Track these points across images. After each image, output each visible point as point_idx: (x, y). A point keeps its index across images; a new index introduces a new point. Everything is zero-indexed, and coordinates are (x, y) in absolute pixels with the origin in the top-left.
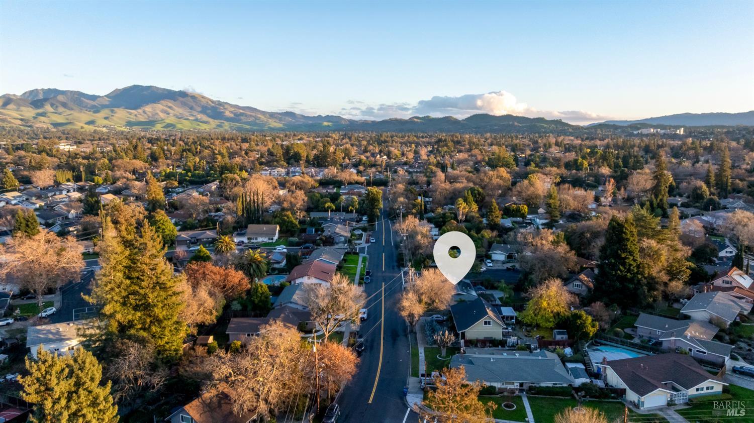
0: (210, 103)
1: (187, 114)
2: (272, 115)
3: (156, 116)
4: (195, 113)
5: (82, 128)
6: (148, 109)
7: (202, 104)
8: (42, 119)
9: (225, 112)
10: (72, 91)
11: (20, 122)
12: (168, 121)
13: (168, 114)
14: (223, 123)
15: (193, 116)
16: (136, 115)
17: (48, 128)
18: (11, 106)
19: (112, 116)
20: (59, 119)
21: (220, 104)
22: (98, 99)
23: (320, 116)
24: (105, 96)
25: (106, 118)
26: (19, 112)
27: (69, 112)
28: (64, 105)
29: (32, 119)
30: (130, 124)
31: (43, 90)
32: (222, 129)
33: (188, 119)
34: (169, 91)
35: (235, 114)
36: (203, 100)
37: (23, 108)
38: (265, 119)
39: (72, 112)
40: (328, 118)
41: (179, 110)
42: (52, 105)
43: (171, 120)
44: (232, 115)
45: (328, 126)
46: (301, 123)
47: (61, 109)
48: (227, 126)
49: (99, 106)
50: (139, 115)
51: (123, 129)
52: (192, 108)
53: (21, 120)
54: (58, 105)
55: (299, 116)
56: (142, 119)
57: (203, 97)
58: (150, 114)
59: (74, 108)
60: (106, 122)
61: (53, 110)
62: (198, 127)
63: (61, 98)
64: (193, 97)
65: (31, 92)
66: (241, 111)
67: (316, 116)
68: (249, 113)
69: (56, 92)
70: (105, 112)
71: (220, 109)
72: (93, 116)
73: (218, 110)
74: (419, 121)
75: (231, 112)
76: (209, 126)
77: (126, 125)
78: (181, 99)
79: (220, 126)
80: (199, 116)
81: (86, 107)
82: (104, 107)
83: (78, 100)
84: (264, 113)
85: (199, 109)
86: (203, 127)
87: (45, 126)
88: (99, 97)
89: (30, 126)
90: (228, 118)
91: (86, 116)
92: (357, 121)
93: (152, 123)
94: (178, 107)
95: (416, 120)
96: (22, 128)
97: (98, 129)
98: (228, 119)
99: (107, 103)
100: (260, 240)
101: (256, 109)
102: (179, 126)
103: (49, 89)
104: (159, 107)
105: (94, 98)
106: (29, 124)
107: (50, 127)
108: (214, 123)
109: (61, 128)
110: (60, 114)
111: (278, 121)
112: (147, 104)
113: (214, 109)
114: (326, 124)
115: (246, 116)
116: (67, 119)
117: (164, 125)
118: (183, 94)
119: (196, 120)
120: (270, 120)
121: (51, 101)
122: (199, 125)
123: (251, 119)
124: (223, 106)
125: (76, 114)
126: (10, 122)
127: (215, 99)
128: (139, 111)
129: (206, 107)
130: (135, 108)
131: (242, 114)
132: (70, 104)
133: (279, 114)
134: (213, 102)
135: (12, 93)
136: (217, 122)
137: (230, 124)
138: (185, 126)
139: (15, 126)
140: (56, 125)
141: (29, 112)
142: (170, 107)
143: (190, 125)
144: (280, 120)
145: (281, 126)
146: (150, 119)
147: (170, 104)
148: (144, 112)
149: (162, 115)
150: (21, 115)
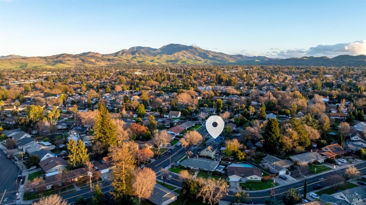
0: (203, 51)
1: (192, 57)
2: (231, 56)
3: (179, 58)
4: (196, 56)
5: (148, 63)
6: (176, 54)
7: (199, 52)
8: (134, 59)
9: (209, 55)
10: (146, 47)
11: (126, 61)
12: (183, 60)
13: (184, 56)
14: (207, 60)
15: (195, 57)
16: (170, 57)
17: (136, 64)
18: (124, 54)
19: (161, 58)
20: (140, 59)
21: (207, 51)
22: (156, 50)
23: (255, 57)
24: (159, 49)
25: (158, 59)
26: (126, 57)
27: (144, 56)
28: (143, 53)
29: (130, 60)
30: (168, 61)
31: (136, 47)
32: (206, 64)
33: (192, 59)
34: (186, 46)
35: (214, 56)
36: (200, 50)
37: (128, 55)
38: (227, 58)
39: (145, 56)
40: (259, 58)
41: (189, 55)
42: (138, 53)
43: (185, 59)
44: (212, 57)
45: (258, 62)
46: (245, 60)
47: (142, 55)
48: (209, 61)
49: (156, 53)
50: (172, 57)
51: (165, 64)
52: (194, 54)
53: (127, 60)
54: (141, 53)
55: (245, 57)
56: (173, 59)
57: (200, 49)
58: (176, 57)
59: (146, 54)
60: (158, 61)
61: (139, 56)
62: (196, 63)
63: (142, 50)
64: (196, 49)
65: (132, 48)
66: (217, 55)
67: (253, 56)
68: (220, 56)
69: (141, 48)
70: (158, 56)
71: (207, 54)
72: (153, 58)
73: (206, 55)
75: (212, 55)
76: (201, 62)
77: (166, 62)
78: (190, 50)
79: (206, 62)
80: (197, 57)
81: (151, 54)
82: (159, 53)
83: (149, 51)
84: (227, 55)
85: (198, 54)
86: (199, 63)
87: (135, 63)
88: (157, 49)
89: (130, 63)
90: (210, 58)
91: (150, 58)
92: (273, 59)
93: (176, 61)
94: (189, 53)
95: (305, 58)
96: (127, 63)
97: (154, 63)
98: (210, 59)
99: (160, 52)
100: (173, 117)
101: (224, 54)
102: (188, 62)
103: (138, 47)
104: (180, 53)
105: (155, 50)
106: (129, 62)
107: (137, 63)
108: (203, 60)
109: (140, 63)
110: (141, 57)
111: (233, 59)
112: (176, 52)
113: (204, 54)
114: (257, 60)
115: (218, 57)
116: (143, 59)
117: (181, 62)
118: (191, 47)
119: (196, 59)
120: (230, 59)
121: (138, 52)
122: (196, 62)
123: (221, 59)
124: (209, 53)
125: (147, 57)
126: (123, 61)
127: (205, 49)
128: (172, 55)
129: (201, 53)
130: (170, 54)
131: (217, 56)
132: (145, 53)
133: (235, 56)
134: (204, 50)
135: (125, 49)
136: (205, 60)
137: (210, 61)
138: (191, 62)
139: (124, 63)
140: (139, 62)
141: (130, 57)
142: (185, 54)
143: (193, 62)
144: (235, 59)
145: (235, 61)
146: (177, 59)
147: (185, 52)
148: (174, 56)
149: (181, 57)
150: (127, 58)
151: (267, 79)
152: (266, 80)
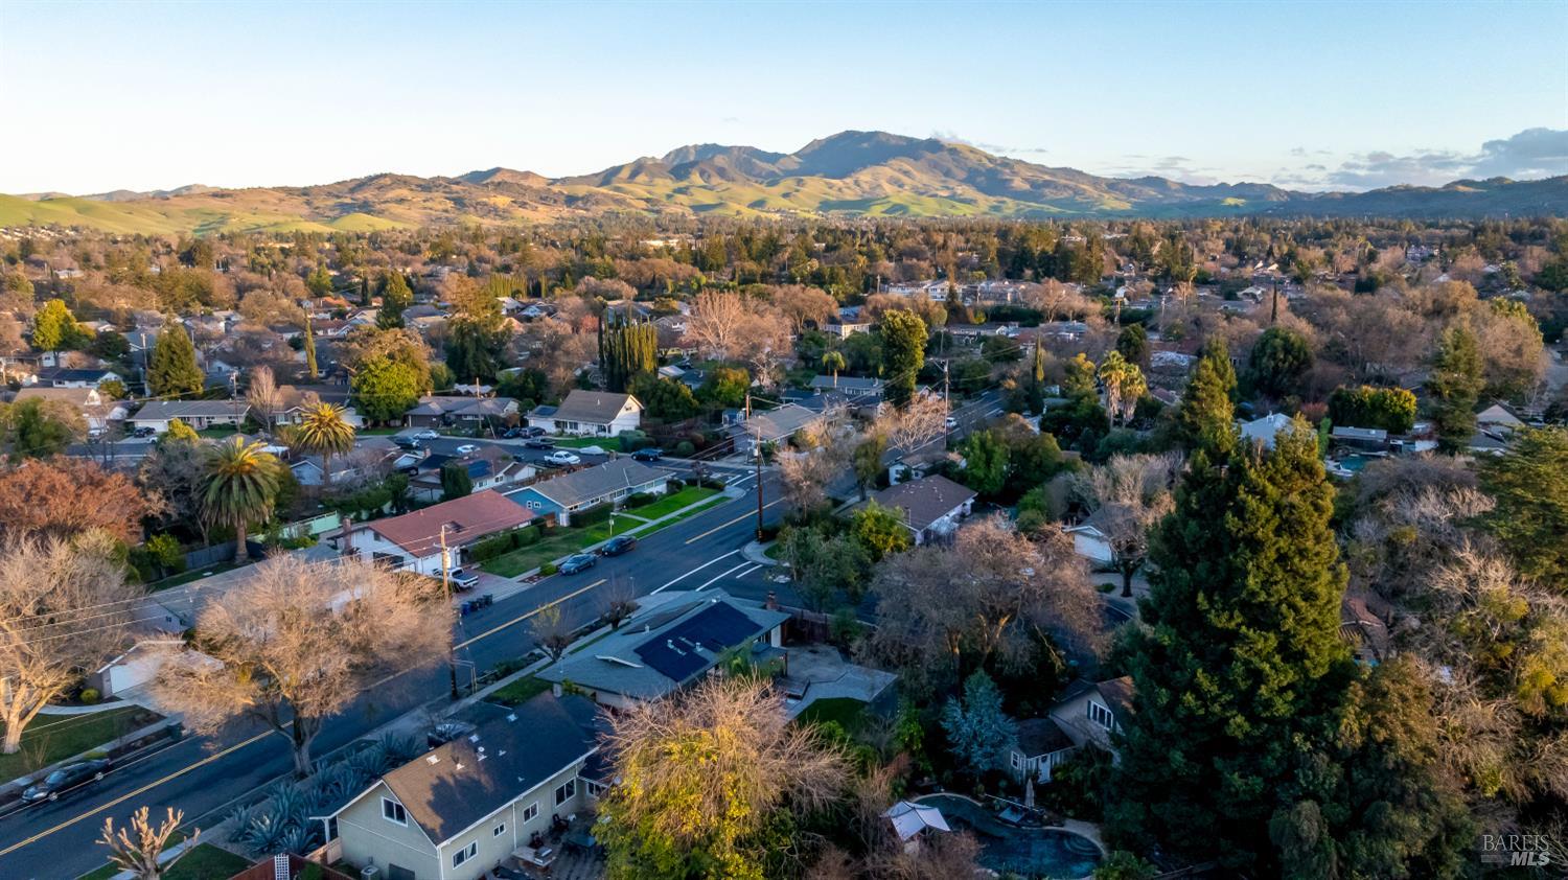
0: (985, 161)
1: (937, 185)
2: (1113, 185)
3: (878, 191)
4: (952, 183)
5: (738, 213)
6: (865, 176)
7: (970, 164)
8: (681, 198)
9: (1012, 180)
10: (740, 148)
11: (643, 204)
12: (895, 200)
13: (901, 186)
14: (1003, 202)
15: (948, 188)
16: (840, 190)
17: (683, 215)
18: (641, 178)
19: (797, 191)
20: (707, 198)
21: (1005, 163)
22: (781, 160)
23: (1223, 186)
24: (795, 154)
25: (786, 195)
26: (648, 188)
27: (726, 184)
28: (722, 172)
29: (664, 200)
30: (826, 206)
31: (695, 146)
32: (999, 215)
33: (935, 196)
34: (910, 141)
35: (1033, 184)
36: (971, 156)
37: (659, 181)
38: (1095, 193)
39: (730, 185)
40: (1242, 189)
41: (922, 178)
42: (702, 174)
43: (898, 197)
44: (1027, 187)
45: (1236, 206)
46: (1175, 201)
47: (716, 180)
48: (1010, 206)
49: (781, 173)
50: (846, 188)
51: (813, 216)
52: (948, 173)
53: (647, 200)
54: (713, 173)
55: (1178, 187)
56: (849, 196)
57: (973, 151)
58: (866, 187)
59: (735, 176)
60: (784, 203)
61: (703, 183)
62: (953, 211)
63: (720, 160)
64: (953, 151)
65: (679, 151)
66: (1047, 177)
67: (1215, 184)
68: (1063, 181)
69: (715, 149)
70: (788, 184)
71: (1001, 172)
72: (764, 192)
73: (999, 176)
74: (1471, 190)
75: (1026, 180)
76: (977, 207)
77: (819, 208)
78: (929, 155)
79: (996, 209)
80: (959, 190)
81: (759, 175)
82: (789, 173)
83: (751, 163)
84: (1095, 181)
85: (963, 175)
86: (964, 212)
87: (680, 211)
88: (784, 155)
89: (658, 212)
90: (1016, 192)
91: (751, 193)
92: (1310, 195)
93: (864, 204)
94: (921, 171)
95: (1461, 188)
96: (645, 213)
97: (763, 215)
98: (1018, 195)
99: (797, 167)
101: (1080, 173)
102: (915, 209)
103: (706, 145)
104: (887, 170)
105: (775, 158)
106: (656, 208)
107: (689, 212)
108: (984, 202)
109: (702, 214)
110: (711, 189)
111: (1123, 197)
112: (865, 167)
113: (992, 175)
114: (1231, 201)
115: (1056, 188)
116: (720, 198)
117: (887, 207)
118: (934, 145)
119: (953, 197)
120: (1107, 196)
121: (701, 166)
122: (953, 206)
123: (1066, 194)
124: (1012, 168)
125: (736, 188)
126: (630, 205)
127: (997, 155)
128: (848, 180)
129: (976, 170)
130: (841, 177)
131: (1047, 184)
132: (732, 172)
133: (1131, 182)
134: (991, 159)
135: (650, 156)
136: (993, 200)
137: (1018, 205)
138: (927, 210)
139: (634, 210)
140: (697, 208)
141: (664, 186)
142: (906, 173)
143: (937, 206)
144: (1131, 194)
145: (1127, 206)
146: (866, 196)
147: (907, 167)
148: (857, 183)
149: (888, 188)
150: (649, 193)
151: (1271, 260)
152: (1267, 265)
